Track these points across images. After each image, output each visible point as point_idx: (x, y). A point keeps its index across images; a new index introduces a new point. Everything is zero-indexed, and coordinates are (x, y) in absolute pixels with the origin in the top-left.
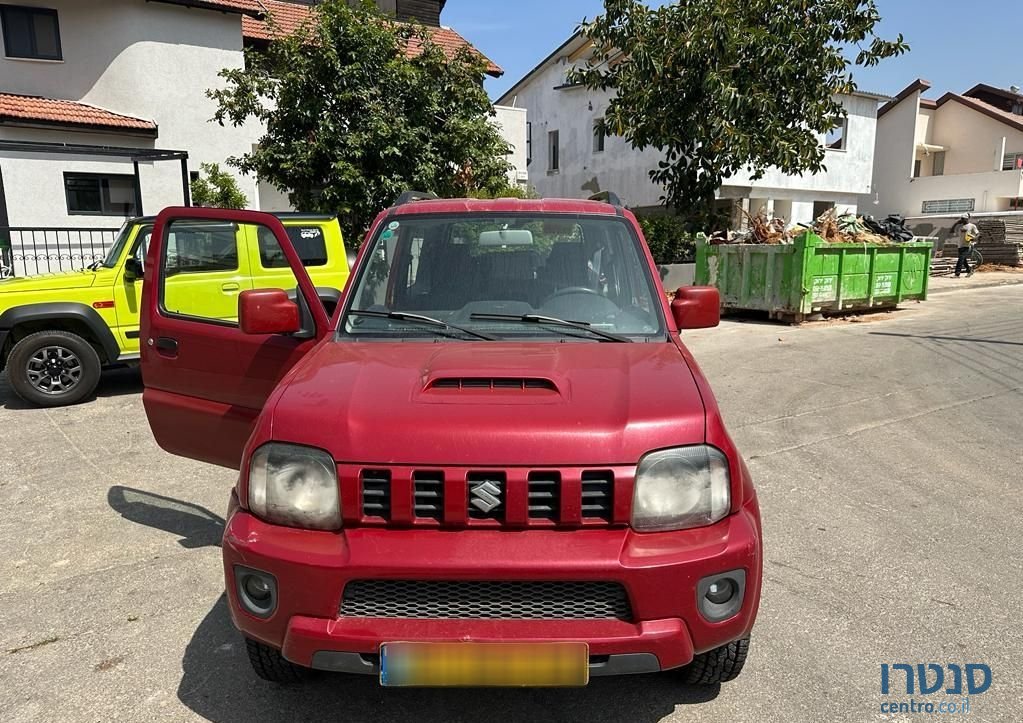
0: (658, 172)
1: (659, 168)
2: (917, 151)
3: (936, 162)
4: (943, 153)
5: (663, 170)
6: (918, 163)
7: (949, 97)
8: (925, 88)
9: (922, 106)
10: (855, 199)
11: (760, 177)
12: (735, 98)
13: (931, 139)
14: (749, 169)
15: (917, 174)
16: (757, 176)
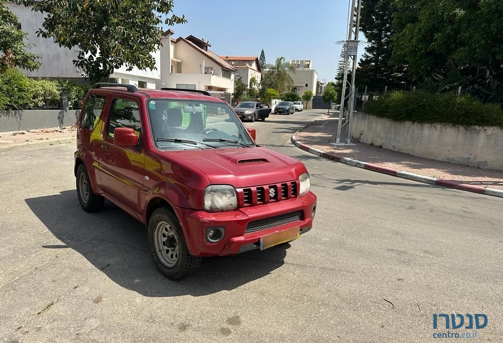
0: (78, 61)
1: (78, 59)
2: (172, 61)
3: (178, 67)
4: (181, 63)
5: (80, 60)
6: (172, 66)
7: (180, 39)
8: (172, 34)
9: (171, 41)
10: (154, 81)
11: (131, 70)
12: (124, 33)
13: (175, 57)
14: (126, 66)
15: (172, 72)
16: (130, 69)
